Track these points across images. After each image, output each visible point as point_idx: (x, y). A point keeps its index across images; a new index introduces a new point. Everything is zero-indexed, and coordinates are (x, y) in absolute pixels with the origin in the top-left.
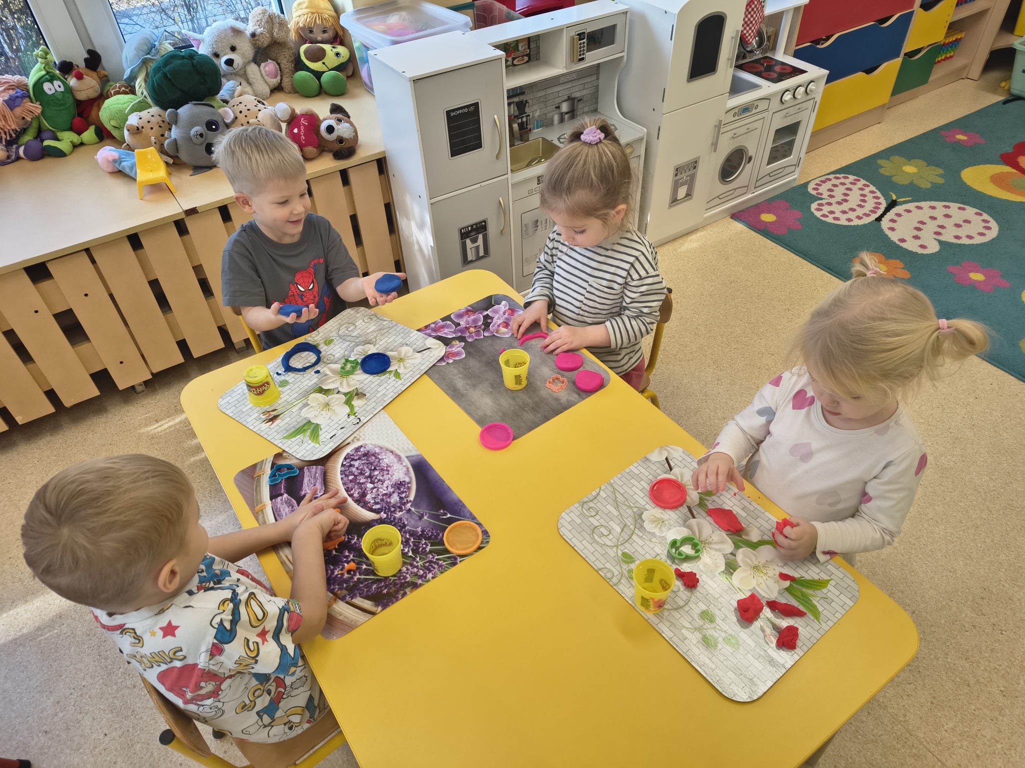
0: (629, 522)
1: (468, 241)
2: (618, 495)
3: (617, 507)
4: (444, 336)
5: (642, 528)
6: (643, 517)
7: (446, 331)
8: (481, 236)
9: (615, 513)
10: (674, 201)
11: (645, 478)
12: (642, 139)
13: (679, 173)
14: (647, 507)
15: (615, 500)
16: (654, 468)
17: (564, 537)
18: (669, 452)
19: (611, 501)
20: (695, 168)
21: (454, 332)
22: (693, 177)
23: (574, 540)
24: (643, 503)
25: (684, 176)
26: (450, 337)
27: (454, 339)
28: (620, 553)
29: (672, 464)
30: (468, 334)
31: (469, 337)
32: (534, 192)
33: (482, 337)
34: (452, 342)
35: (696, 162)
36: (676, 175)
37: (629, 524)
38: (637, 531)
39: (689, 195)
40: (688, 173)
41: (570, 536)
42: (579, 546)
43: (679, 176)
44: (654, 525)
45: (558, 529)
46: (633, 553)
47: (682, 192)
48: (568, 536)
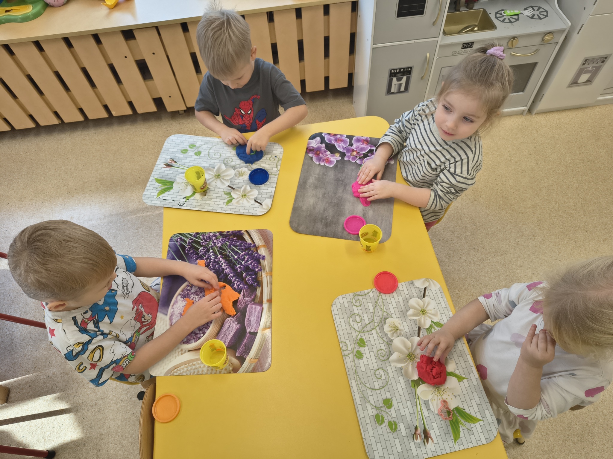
0: (377, 320)
1: (394, 79)
2: (380, 300)
3: (375, 307)
4: (337, 147)
5: (382, 328)
6: (387, 321)
7: (341, 144)
8: (405, 77)
9: (371, 310)
10: (574, 83)
11: (403, 295)
12: (563, 31)
13: (587, 63)
14: (394, 315)
15: (376, 302)
16: (414, 291)
17: (332, 311)
18: (430, 284)
19: (373, 301)
20: (603, 62)
21: (344, 148)
22: (597, 70)
23: (337, 316)
24: (392, 311)
25: (591, 67)
26: (339, 149)
27: (340, 152)
28: (359, 337)
29: (427, 293)
30: (349, 154)
31: (349, 157)
32: (457, 54)
33: (354, 162)
34: (336, 153)
35: (606, 58)
36: (584, 64)
37: (376, 321)
38: (377, 328)
39: (589, 81)
40: (595, 65)
41: (336, 312)
42: (337, 321)
43: (586, 66)
44: (391, 329)
45: (332, 305)
46: (367, 341)
47: (584, 78)
48: (335, 311)
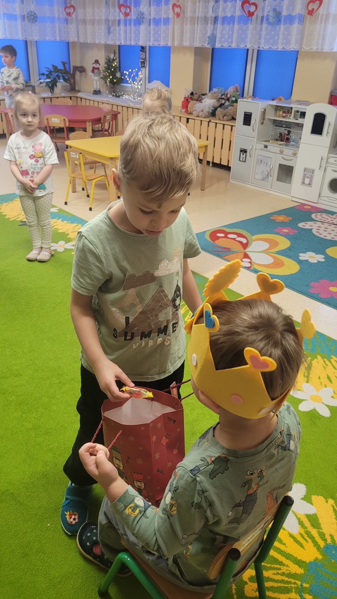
1: (242, 153)
8: (245, 154)
10: (303, 182)
20: (313, 173)
22: (312, 177)
32: (263, 150)
36: (305, 171)
39: (310, 184)
40: (310, 174)
47: (307, 181)
